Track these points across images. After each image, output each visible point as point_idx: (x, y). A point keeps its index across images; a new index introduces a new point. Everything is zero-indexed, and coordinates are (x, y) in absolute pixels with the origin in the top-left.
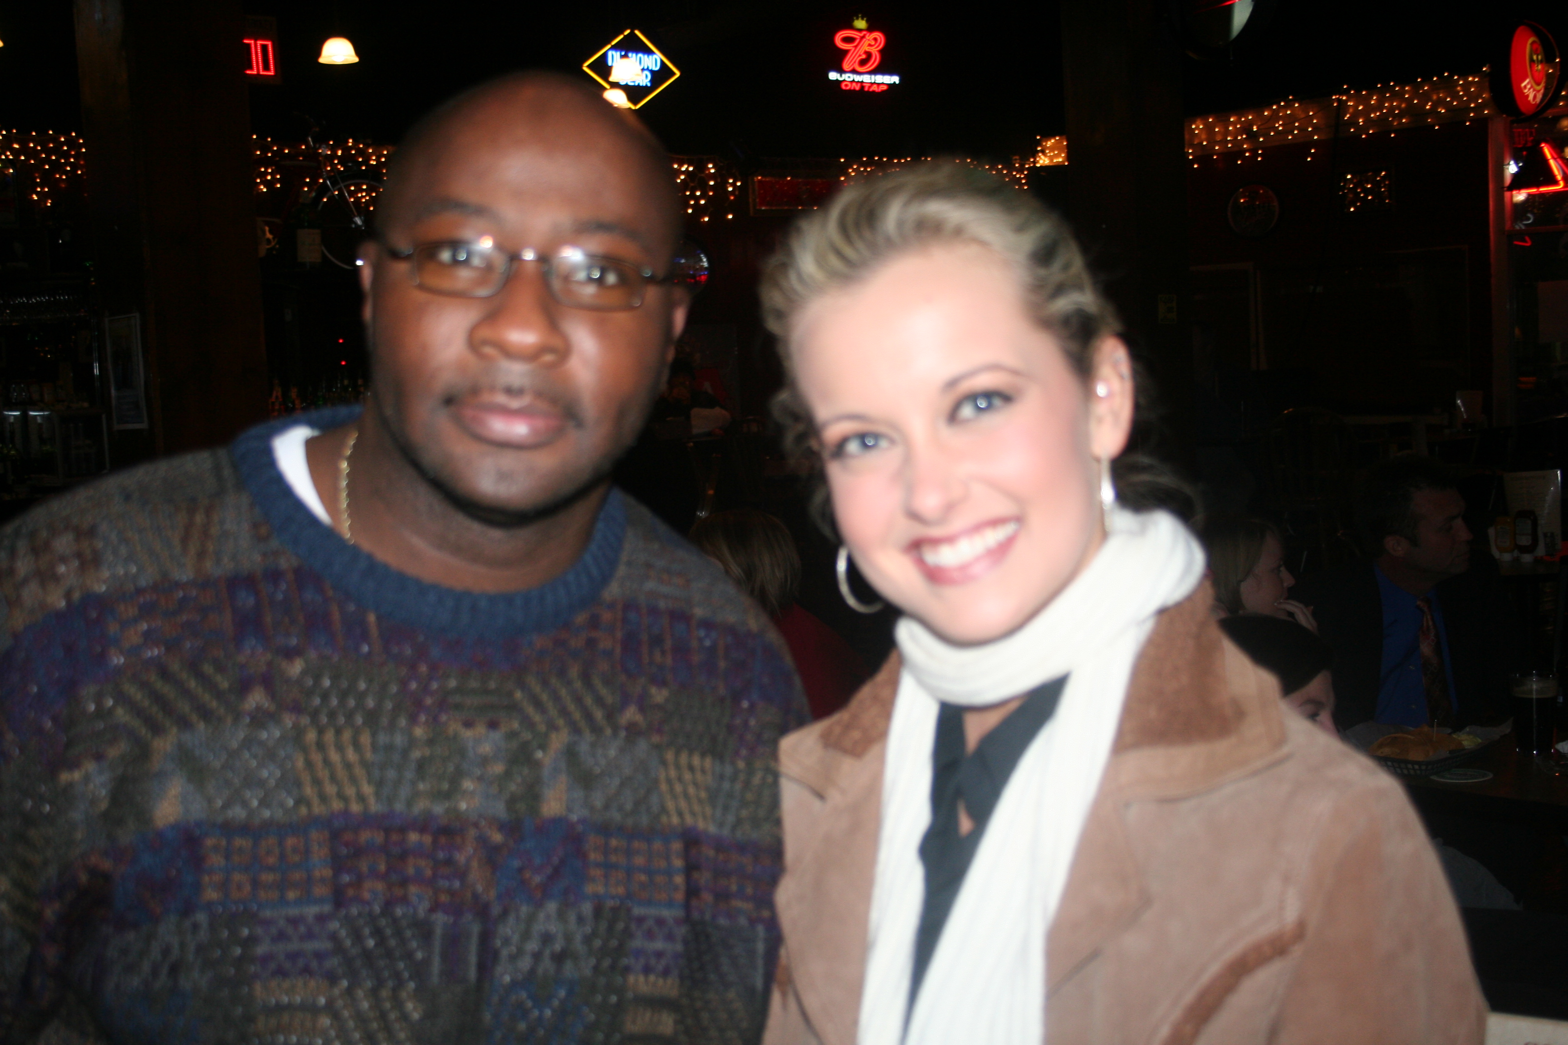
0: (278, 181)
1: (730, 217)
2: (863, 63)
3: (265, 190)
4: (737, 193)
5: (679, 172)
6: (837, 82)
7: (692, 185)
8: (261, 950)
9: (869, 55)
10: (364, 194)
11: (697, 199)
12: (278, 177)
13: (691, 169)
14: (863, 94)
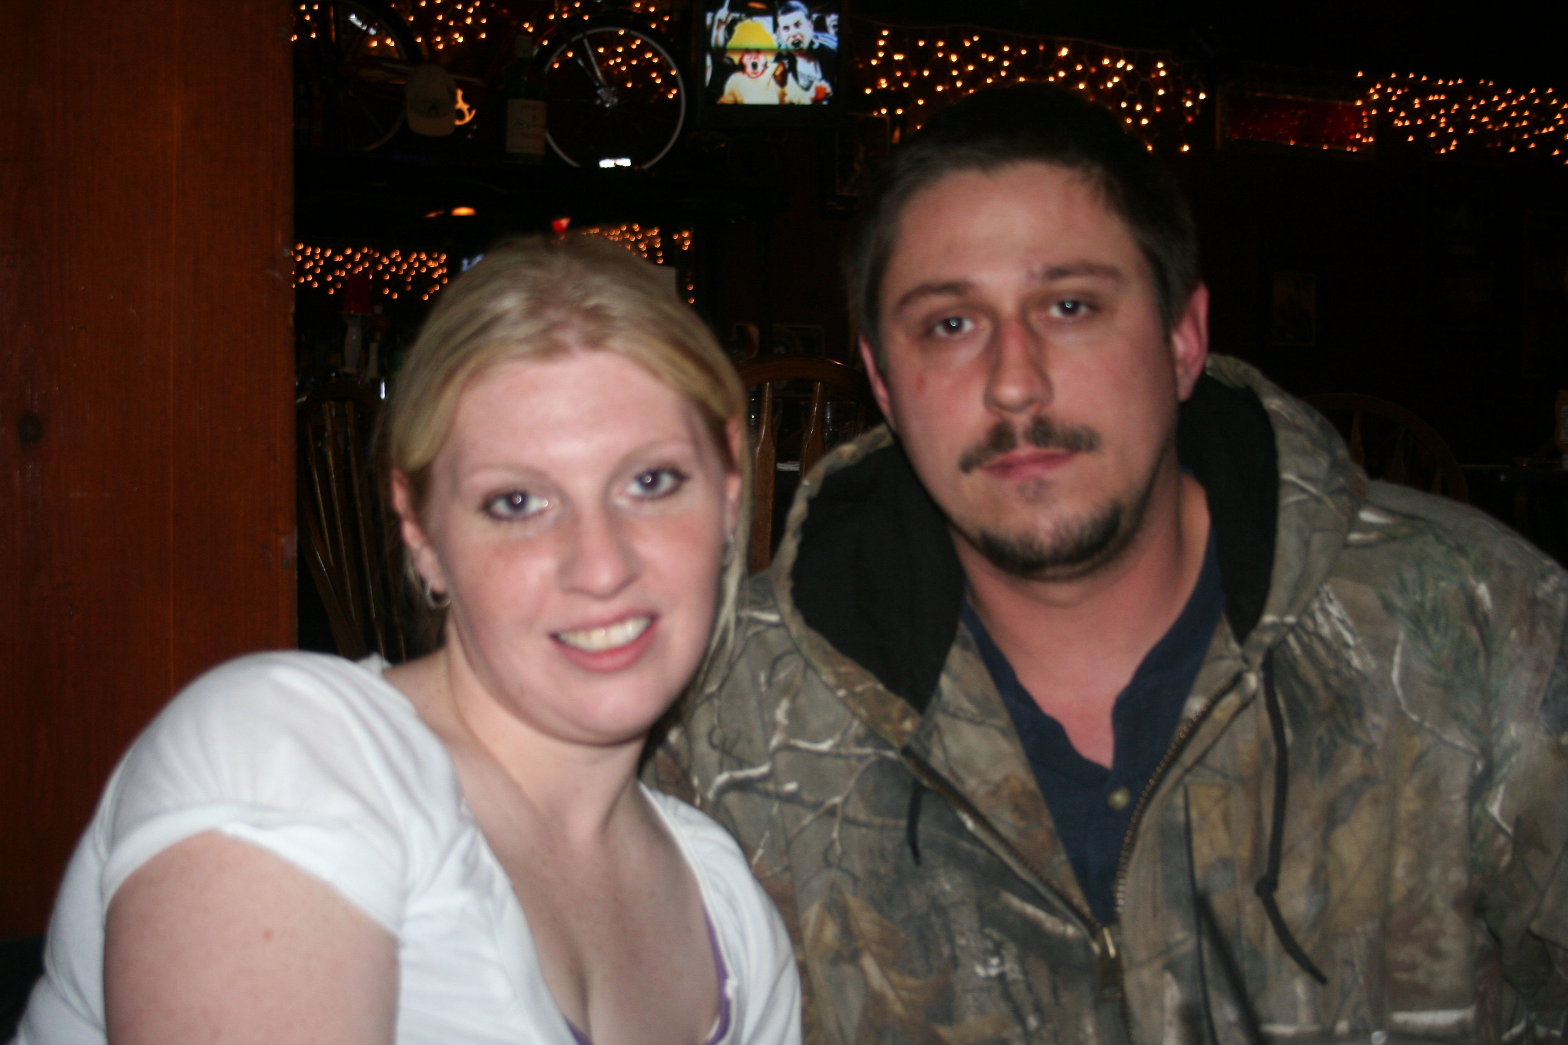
0: (484, 28)
1: (1186, 148)
3: (461, 40)
4: (1198, 112)
5: (1112, 71)
7: (1131, 92)
10: (619, 60)
11: (1137, 117)
12: (484, 21)
13: (1130, 68)
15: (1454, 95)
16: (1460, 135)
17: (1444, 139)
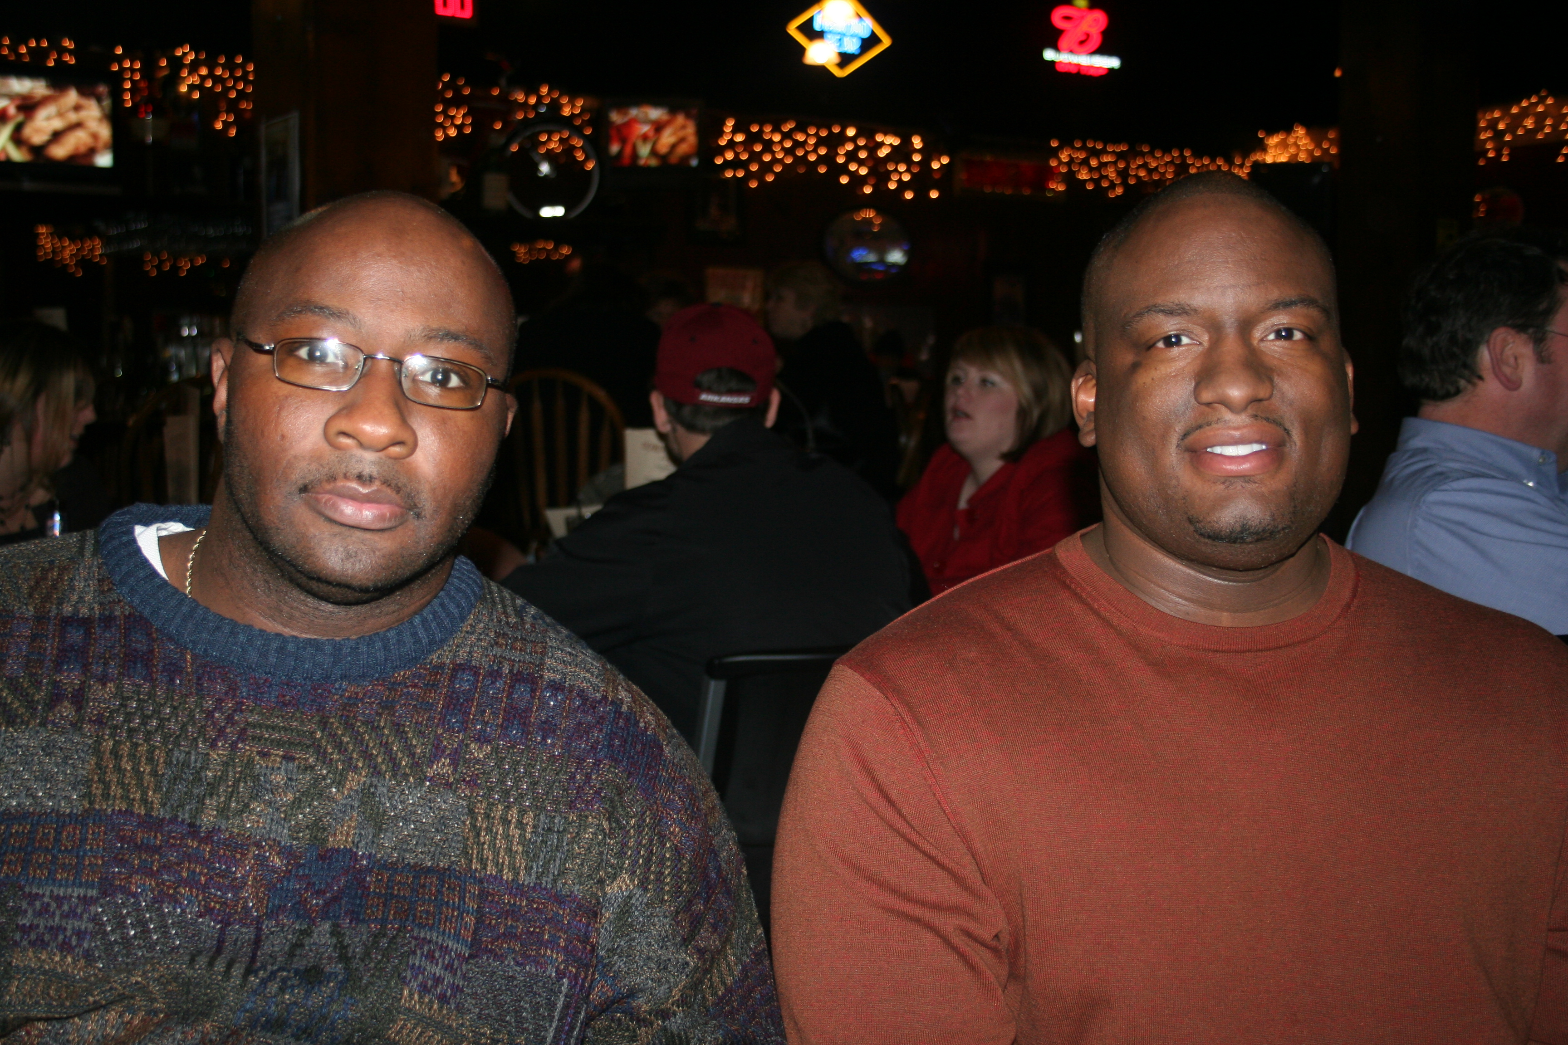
2: (1082, 43)
4: (943, 172)
5: (882, 144)
6: (1053, 63)
7: (896, 159)
8: (25, 921)
9: (1088, 35)
11: (901, 175)
13: (896, 142)
14: (1079, 77)
15: (1120, 156)
16: (1124, 183)
17: (1113, 186)
